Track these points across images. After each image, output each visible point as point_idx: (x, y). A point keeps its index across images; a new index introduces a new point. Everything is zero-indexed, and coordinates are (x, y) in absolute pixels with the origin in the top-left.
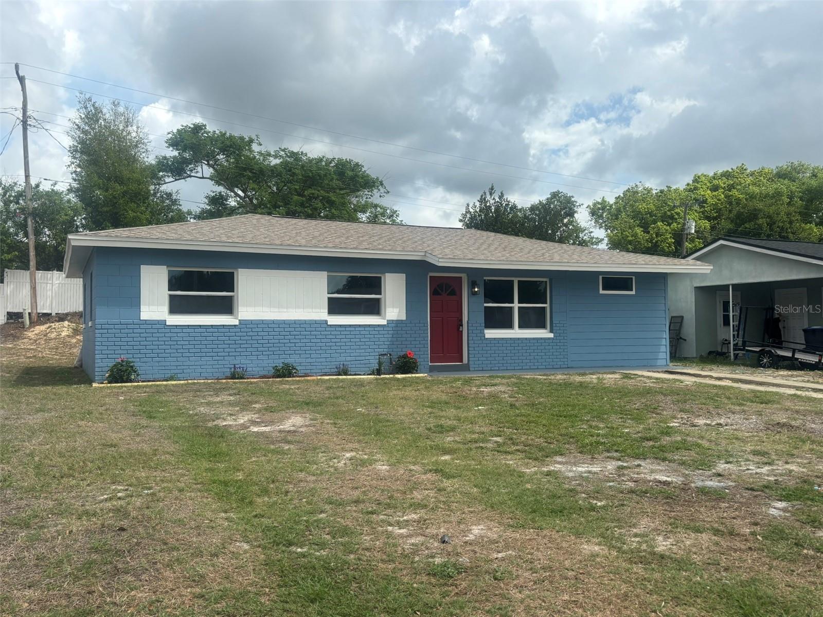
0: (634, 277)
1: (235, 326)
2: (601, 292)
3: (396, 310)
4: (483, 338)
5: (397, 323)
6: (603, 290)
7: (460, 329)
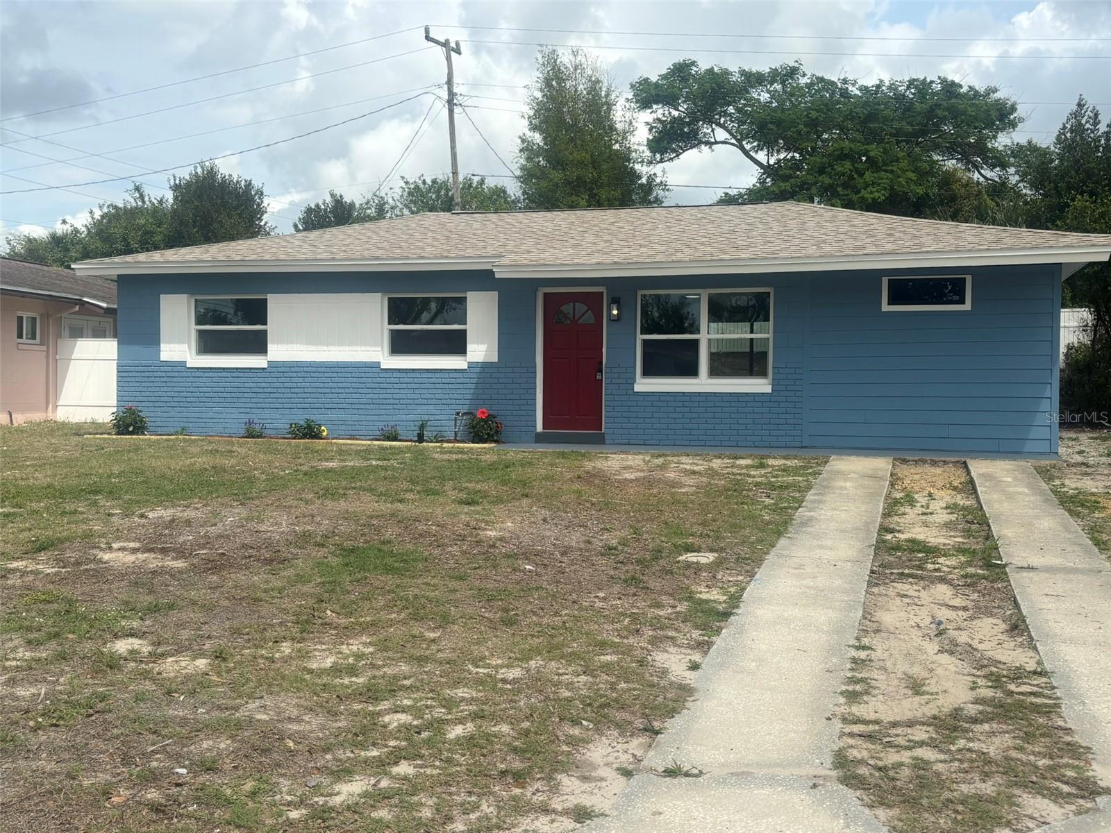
0: (969, 279)
1: (264, 369)
2: (885, 307)
3: (483, 347)
4: (630, 392)
5: (485, 366)
6: (889, 304)
7: (598, 377)
